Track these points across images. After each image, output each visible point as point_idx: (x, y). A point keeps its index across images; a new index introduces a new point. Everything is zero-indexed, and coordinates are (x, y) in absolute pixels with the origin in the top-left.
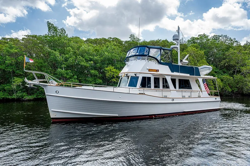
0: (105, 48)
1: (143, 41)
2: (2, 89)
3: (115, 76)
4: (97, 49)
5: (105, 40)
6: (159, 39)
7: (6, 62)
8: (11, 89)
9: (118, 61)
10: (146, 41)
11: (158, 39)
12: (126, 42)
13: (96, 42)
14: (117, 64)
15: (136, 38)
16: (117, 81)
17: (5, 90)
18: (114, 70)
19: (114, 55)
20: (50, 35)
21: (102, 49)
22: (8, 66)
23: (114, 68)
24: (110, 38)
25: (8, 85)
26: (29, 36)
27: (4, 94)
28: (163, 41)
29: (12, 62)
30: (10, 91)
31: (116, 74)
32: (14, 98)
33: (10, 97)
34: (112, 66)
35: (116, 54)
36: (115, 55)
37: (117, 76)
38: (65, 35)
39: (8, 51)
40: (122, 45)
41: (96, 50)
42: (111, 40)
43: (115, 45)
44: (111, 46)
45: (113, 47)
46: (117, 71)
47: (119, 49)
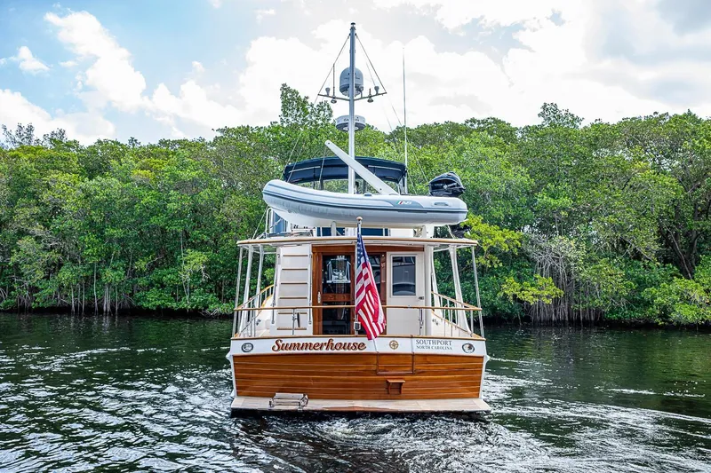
0: (452, 154)
1: (592, 125)
2: (157, 282)
3: (485, 249)
4: (425, 159)
5: (454, 129)
6: (660, 113)
7: (169, 206)
8: (178, 282)
9: (496, 196)
10: (605, 121)
11: (656, 113)
12: (529, 130)
13: (424, 135)
14: (495, 206)
15: (563, 113)
16: (491, 263)
17: (163, 286)
18: (483, 228)
19: (482, 177)
20: (285, 125)
21: (442, 157)
22: (173, 218)
23: (484, 222)
24: (473, 120)
25: (170, 270)
26: (228, 130)
27: (161, 295)
28: (676, 118)
29: (183, 205)
30: (174, 287)
31: (489, 241)
32: (185, 309)
33: (174, 305)
34: (475, 213)
35: (489, 172)
36: (488, 176)
37: (492, 247)
38: (331, 122)
39: (174, 177)
40: (514, 141)
41: (423, 162)
42: (476, 126)
43: (489, 144)
44: (475, 148)
45: (479, 149)
46: (494, 230)
47: (500, 156)
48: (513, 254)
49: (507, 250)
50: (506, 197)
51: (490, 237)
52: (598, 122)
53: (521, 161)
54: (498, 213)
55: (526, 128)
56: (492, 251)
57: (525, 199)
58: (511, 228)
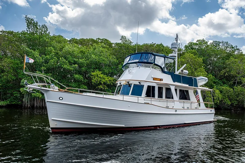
0: (92, 50)
3: (102, 83)
4: (83, 51)
5: (93, 41)
9: (106, 65)
10: (139, 44)
11: (153, 43)
12: (117, 44)
13: (81, 42)
14: (105, 68)
15: (127, 40)
16: (104, 88)
18: (102, 76)
19: (101, 58)
20: (29, 32)
21: (88, 50)
23: (102, 74)
24: (99, 39)
26: (4, 32)
28: (158, 45)
34: (99, 71)
35: (104, 57)
36: (103, 58)
37: (104, 82)
38: (47, 33)
40: (112, 47)
41: (82, 52)
42: (100, 41)
43: (104, 47)
45: (100, 49)
46: (105, 76)
47: (107, 52)
48: (111, 85)
49: (109, 83)
50: (109, 66)
51: (104, 79)
52: (137, 44)
53: (114, 54)
54: (106, 71)
55: (116, 43)
56: (104, 83)
57: (115, 67)
58: (110, 76)
